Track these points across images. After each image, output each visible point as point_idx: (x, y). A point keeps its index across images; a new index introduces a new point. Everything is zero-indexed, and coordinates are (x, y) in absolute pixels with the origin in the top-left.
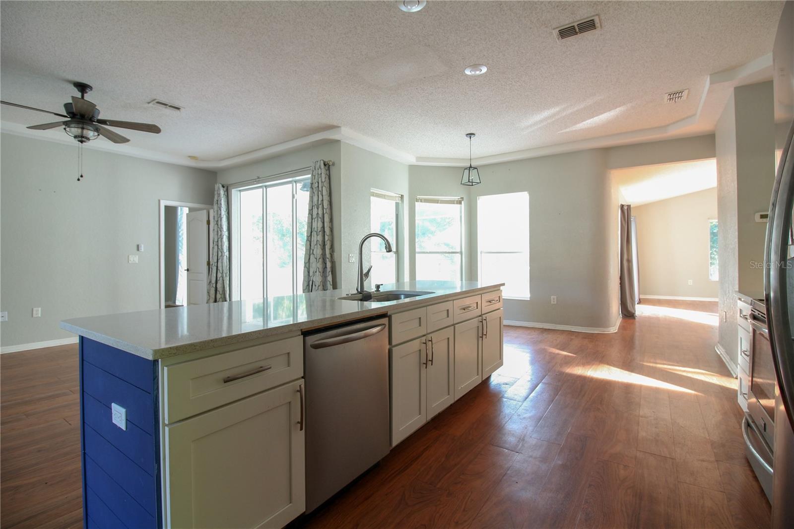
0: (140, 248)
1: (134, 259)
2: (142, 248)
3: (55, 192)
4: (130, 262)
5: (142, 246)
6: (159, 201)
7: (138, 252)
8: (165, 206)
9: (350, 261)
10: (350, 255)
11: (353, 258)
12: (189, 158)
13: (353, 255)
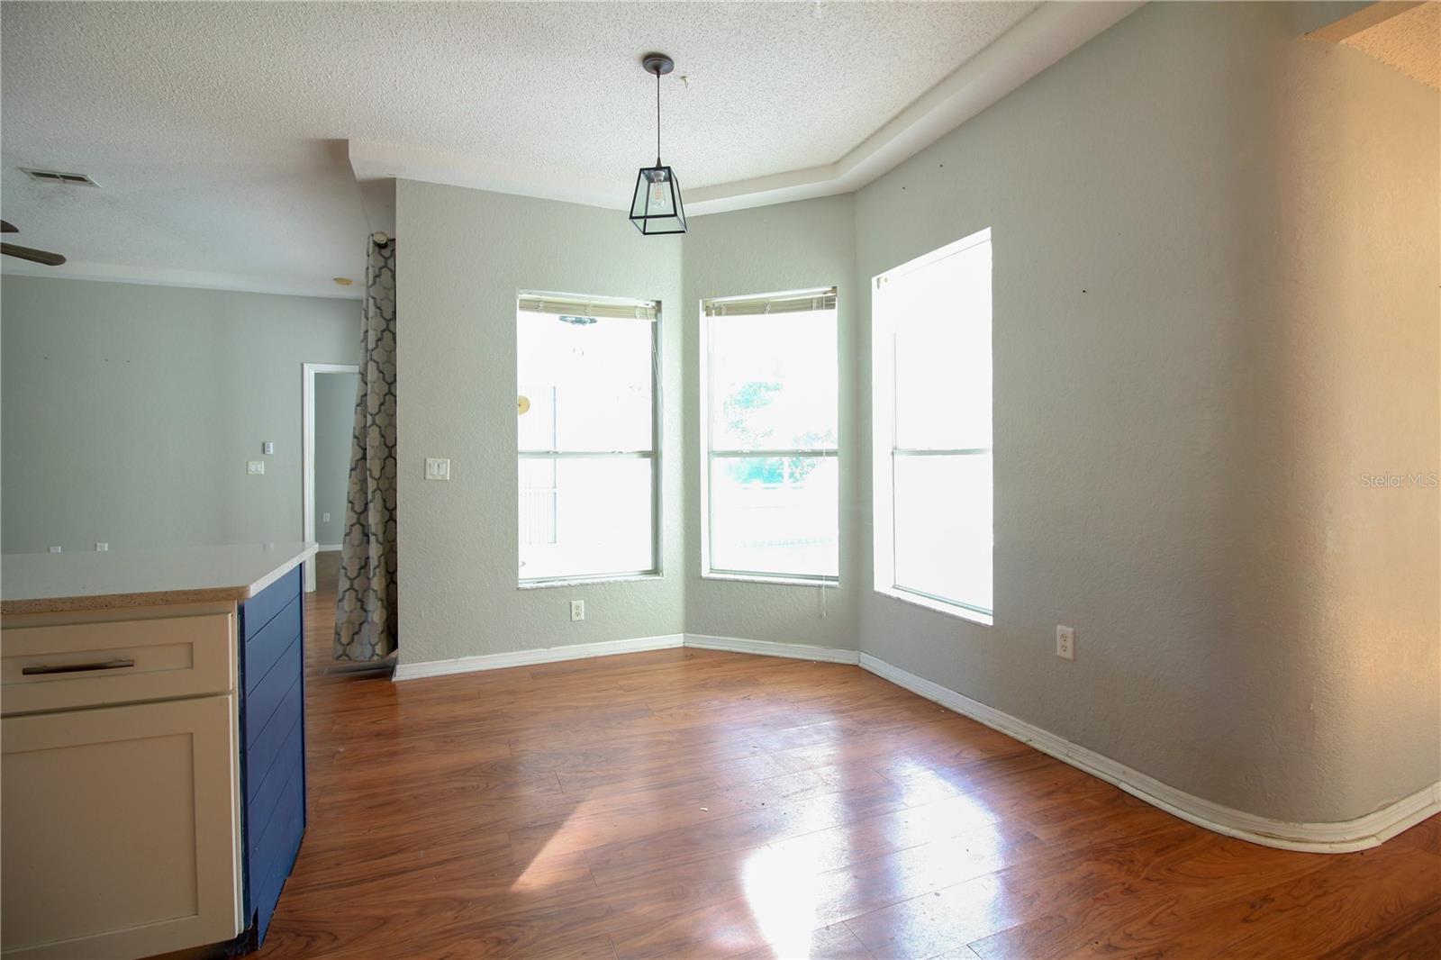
0: (266, 449)
1: (258, 467)
2: (271, 449)
3: (128, 361)
4: (249, 473)
5: (271, 444)
6: (302, 365)
7: (264, 456)
8: (316, 374)
9: (428, 477)
10: (429, 461)
11: (441, 469)
12: (334, 282)
13: (439, 460)
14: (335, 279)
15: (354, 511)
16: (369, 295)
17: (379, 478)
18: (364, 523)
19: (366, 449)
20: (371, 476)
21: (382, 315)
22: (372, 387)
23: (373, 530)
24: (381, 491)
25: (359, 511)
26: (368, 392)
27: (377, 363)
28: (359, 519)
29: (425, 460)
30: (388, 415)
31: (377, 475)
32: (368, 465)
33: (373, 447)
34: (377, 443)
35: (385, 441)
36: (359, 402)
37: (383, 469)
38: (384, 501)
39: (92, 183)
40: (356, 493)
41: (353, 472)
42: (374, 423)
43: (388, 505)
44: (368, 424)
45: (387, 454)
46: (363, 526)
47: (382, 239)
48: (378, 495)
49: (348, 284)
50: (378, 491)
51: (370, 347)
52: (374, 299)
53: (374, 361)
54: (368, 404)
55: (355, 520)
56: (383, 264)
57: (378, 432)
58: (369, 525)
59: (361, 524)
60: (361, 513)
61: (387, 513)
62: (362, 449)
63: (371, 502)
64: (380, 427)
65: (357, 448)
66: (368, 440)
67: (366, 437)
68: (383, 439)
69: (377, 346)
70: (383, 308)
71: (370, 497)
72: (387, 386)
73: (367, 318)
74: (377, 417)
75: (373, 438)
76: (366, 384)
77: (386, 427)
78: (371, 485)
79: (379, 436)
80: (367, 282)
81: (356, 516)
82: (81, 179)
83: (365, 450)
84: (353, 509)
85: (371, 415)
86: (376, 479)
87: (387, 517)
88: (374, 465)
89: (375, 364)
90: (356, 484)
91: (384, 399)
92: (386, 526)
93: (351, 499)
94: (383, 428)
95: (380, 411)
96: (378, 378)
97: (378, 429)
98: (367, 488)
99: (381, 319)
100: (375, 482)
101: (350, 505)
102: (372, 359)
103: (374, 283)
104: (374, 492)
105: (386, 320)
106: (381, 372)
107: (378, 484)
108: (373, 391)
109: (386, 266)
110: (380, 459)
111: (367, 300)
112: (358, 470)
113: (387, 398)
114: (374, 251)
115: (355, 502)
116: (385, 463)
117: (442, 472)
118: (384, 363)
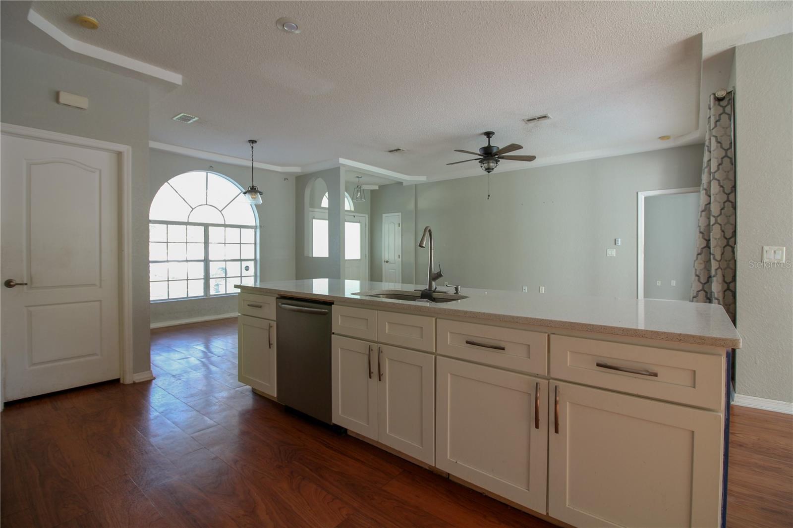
0: (617, 242)
1: (612, 252)
4: (608, 256)
5: (620, 240)
6: (637, 193)
7: (615, 246)
8: (645, 197)
9: (765, 260)
10: (766, 248)
11: (776, 254)
12: (659, 140)
13: (775, 248)
14: (660, 138)
15: (701, 283)
16: (711, 135)
17: (720, 261)
18: (707, 290)
19: (710, 240)
20: (714, 259)
21: (721, 147)
22: (715, 197)
23: (716, 296)
24: (721, 269)
25: (703, 282)
26: (711, 202)
27: (719, 181)
28: (703, 287)
29: (762, 248)
30: (727, 217)
31: (718, 257)
32: (711, 252)
33: (716, 239)
34: (718, 236)
35: (724, 234)
36: (703, 208)
37: (723, 254)
38: (724, 276)
39: (549, 118)
40: (701, 270)
41: (699, 256)
42: (716, 222)
43: (726, 279)
44: (711, 224)
45: (725, 244)
46: (706, 292)
47: (721, 94)
48: (719, 272)
49: (668, 139)
50: (720, 270)
51: (712, 170)
52: (716, 137)
53: (716, 179)
54: (712, 209)
55: (701, 288)
56: (722, 111)
57: (720, 229)
58: (711, 292)
59: (705, 291)
60: (705, 284)
61: (726, 285)
62: (706, 240)
63: (714, 276)
64: (720, 225)
65: (702, 239)
66: (711, 234)
67: (710, 232)
68: (723, 233)
69: (718, 169)
70: (723, 142)
71: (713, 273)
72: (726, 196)
73: (710, 152)
74: (719, 218)
75: (716, 233)
76: (710, 197)
77: (725, 225)
78: (714, 265)
79: (720, 231)
80: (710, 127)
81: (701, 285)
82: (545, 117)
83: (708, 241)
84: (699, 281)
85: (714, 217)
86: (718, 261)
87: (726, 288)
88: (716, 250)
89: (717, 182)
90: (701, 264)
91: (724, 205)
92: (724, 294)
93: (698, 273)
94: (723, 226)
95: (721, 214)
96: (720, 192)
97: (719, 226)
98: (711, 266)
99: (721, 149)
100: (717, 263)
101: (697, 278)
102: (714, 178)
103: (716, 126)
104: (716, 270)
105: (725, 150)
106: (722, 187)
107: (719, 265)
108: (715, 200)
109: (724, 112)
110: (721, 247)
111: (710, 139)
112: (703, 254)
113: (726, 204)
114: (715, 104)
115: (700, 276)
116: (724, 250)
117: (778, 257)
118: (723, 180)
